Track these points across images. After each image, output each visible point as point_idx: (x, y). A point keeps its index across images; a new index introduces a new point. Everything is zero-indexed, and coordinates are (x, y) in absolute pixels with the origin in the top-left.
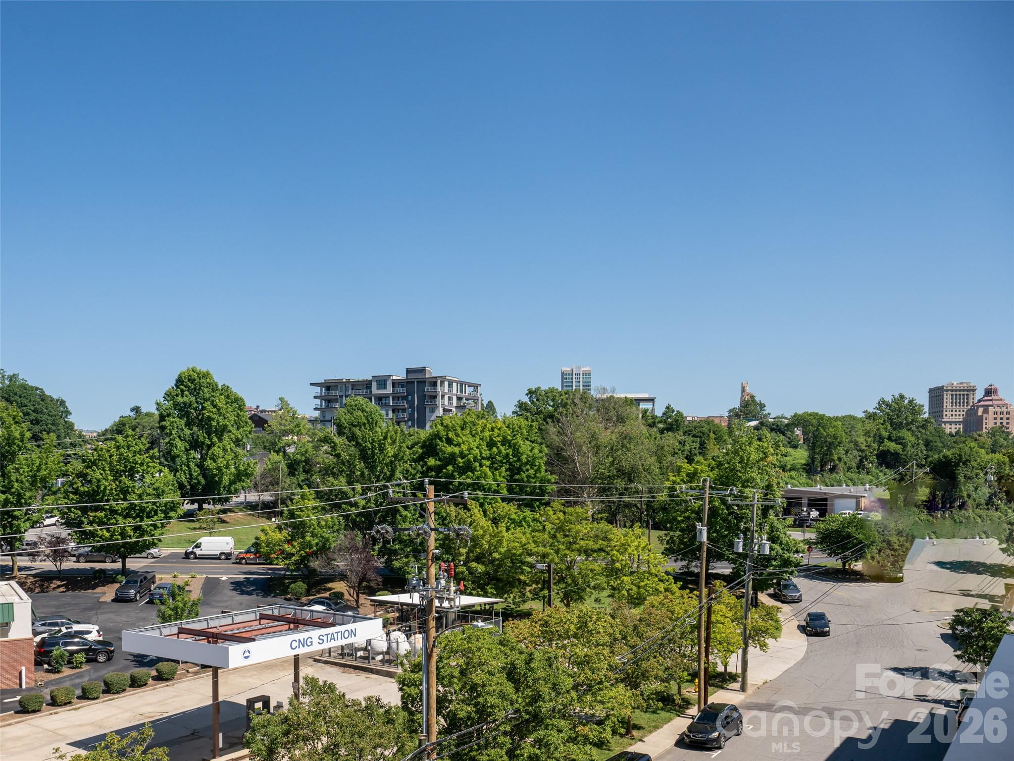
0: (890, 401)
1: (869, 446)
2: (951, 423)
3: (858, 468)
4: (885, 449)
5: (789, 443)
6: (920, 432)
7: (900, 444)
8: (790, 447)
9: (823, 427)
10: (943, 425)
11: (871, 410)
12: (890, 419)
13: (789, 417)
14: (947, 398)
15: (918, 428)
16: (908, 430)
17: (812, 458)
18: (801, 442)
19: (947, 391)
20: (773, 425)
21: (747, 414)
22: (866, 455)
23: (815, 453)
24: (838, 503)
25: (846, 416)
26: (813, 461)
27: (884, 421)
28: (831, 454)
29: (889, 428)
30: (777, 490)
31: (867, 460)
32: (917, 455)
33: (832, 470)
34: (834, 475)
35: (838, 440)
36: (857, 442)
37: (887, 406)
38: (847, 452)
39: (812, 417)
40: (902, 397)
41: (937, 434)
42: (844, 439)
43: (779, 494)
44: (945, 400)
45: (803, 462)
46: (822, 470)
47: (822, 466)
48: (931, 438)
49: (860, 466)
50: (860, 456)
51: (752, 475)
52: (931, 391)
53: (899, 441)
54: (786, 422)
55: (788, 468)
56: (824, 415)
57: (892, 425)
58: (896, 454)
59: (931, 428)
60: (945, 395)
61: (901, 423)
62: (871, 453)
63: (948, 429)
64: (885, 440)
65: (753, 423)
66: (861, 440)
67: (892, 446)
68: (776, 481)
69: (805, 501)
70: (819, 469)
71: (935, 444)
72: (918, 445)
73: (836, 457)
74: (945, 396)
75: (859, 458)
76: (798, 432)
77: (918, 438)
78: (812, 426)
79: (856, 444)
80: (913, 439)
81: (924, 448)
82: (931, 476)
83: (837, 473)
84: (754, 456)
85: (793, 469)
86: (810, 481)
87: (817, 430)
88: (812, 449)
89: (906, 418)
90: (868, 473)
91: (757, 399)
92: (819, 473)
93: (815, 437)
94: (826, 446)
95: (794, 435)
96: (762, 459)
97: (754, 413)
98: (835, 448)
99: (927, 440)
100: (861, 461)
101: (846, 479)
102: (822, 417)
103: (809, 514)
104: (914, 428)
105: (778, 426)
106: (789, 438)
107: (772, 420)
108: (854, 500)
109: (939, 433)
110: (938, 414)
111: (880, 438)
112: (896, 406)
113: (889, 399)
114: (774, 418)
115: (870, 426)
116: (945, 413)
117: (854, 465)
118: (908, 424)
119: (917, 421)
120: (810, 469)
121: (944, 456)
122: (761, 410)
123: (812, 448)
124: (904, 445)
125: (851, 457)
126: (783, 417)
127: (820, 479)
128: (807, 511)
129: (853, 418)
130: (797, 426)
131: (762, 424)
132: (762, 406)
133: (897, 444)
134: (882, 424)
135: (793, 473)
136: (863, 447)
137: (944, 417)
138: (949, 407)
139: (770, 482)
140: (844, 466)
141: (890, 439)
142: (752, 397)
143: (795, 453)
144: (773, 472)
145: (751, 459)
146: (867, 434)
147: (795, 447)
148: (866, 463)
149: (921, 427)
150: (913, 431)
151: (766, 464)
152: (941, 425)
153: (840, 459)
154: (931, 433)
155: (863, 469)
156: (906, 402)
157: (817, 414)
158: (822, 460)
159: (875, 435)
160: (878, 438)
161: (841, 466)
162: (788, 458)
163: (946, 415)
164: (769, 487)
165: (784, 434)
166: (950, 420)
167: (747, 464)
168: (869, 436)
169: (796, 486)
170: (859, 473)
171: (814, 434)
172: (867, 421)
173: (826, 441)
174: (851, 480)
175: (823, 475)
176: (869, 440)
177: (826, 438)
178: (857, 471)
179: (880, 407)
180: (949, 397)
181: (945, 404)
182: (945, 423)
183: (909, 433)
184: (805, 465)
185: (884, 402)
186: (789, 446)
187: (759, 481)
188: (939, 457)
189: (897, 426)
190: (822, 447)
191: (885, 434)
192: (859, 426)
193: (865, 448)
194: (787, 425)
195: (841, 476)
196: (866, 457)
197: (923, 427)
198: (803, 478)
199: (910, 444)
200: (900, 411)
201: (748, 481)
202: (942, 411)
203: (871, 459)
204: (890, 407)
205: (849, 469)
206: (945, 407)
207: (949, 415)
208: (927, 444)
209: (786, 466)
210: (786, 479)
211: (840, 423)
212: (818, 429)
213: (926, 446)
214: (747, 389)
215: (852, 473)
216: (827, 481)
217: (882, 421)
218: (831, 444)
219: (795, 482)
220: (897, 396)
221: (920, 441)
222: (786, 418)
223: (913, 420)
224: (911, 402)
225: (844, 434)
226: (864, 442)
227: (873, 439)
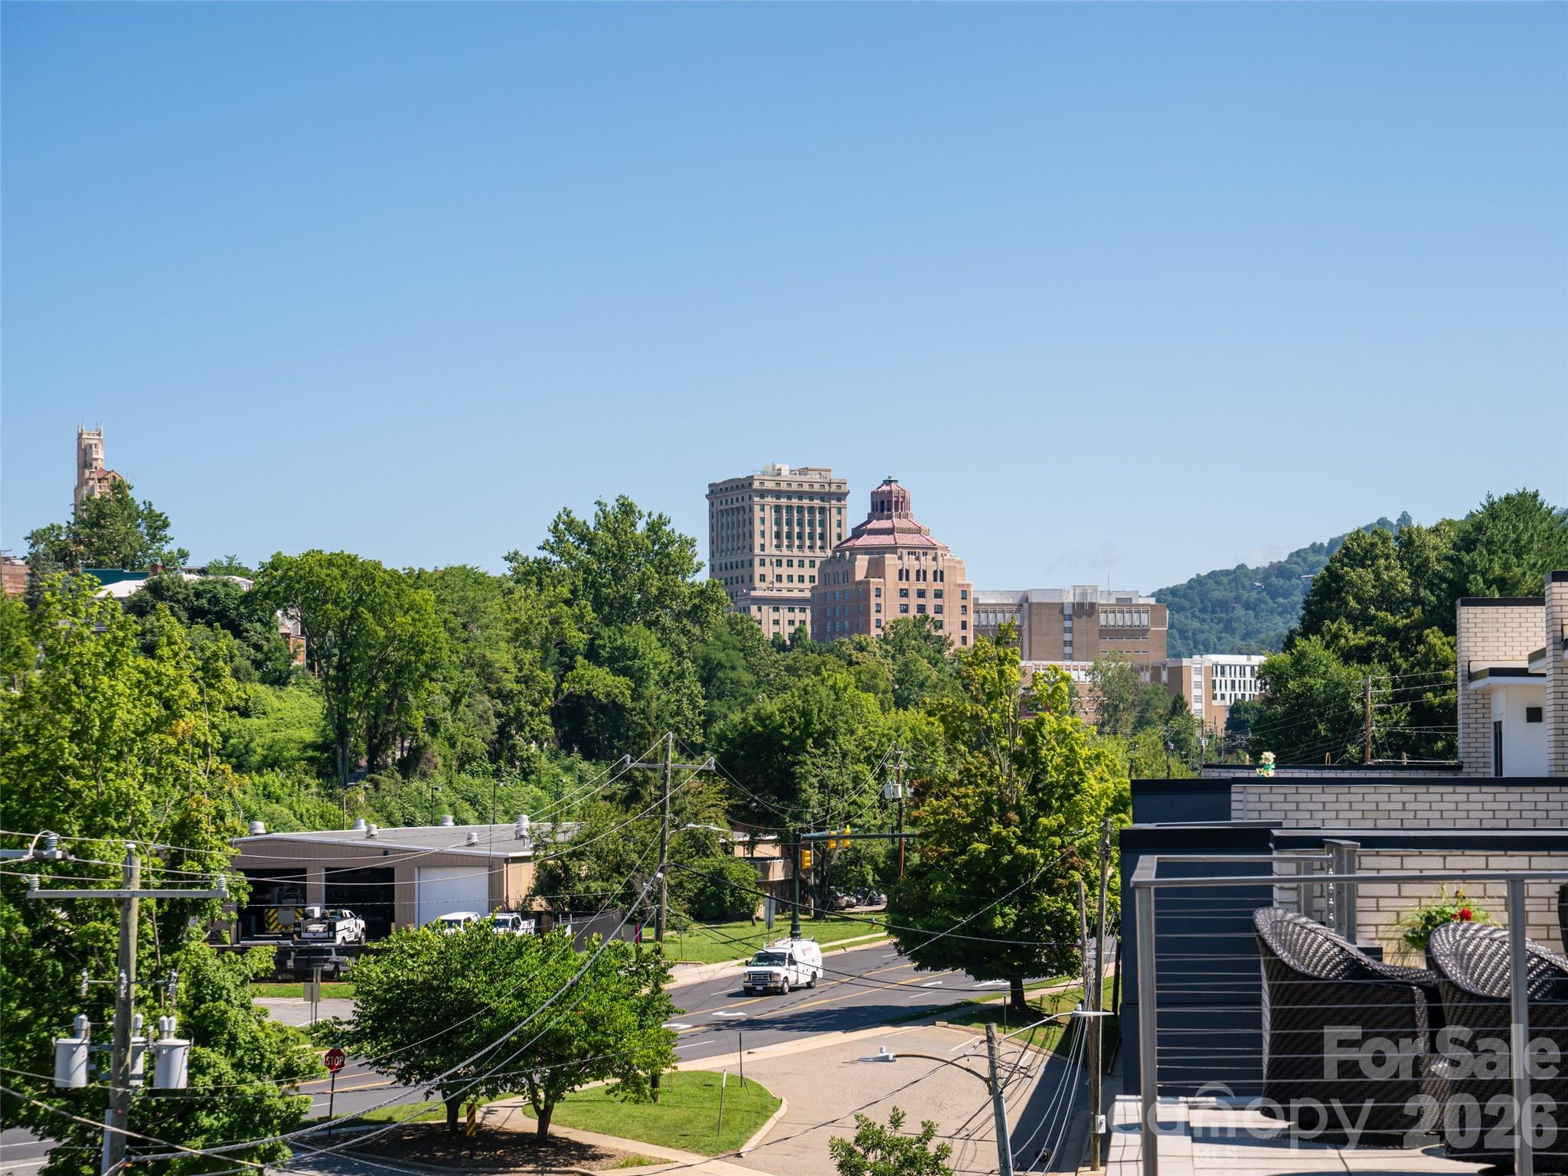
0: (591, 524)
1: (526, 680)
2: (776, 604)
3: (494, 757)
4: (578, 689)
5: (258, 664)
6: (684, 632)
7: (625, 672)
8: (263, 681)
9: (372, 610)
10: (754, 608)
11: (532, 552)
12: (592, 585)
13: (255, 568)
14: (764, 520)
15: (678, 617)
16: (649, 625)
17: (342, 728)
18: (300, 662)
19: (762, 494)
20: (198, 595)
21: (99, 552)
22: (519, 711)
23: (347, 702)
24: (433, 884)
25: (449, 572)
26: (342, 733)
27: (574, 592)
28: (405, 708)
29: (590, 616)
30: (215, 841)
31: (521, 728)
32: (679, 712)
33: (408, 766)
34: (416, 783)
35: (426, 657)
36: (489, 665)
37: (583, 538)
38: (456, 701)
39: (336, 572)
40: (627, 509)
41: (735, 640)
42: (445, 654)
43: (221, 855)
44: (758, 527)
45: (309, 735)
46: (372, 768)
47: (374, 752)
48: (721, 656)
49: (501, 750)
50: (498, 715)
51: (123, 785)
52: (718, 493)
53: (621, 661)
54: (245, 585)
55: (255, 759)
56: (377, 566)
57: (598, 604)
58: (613, 710)
59: (718, 619)
60: (757, 508)
61: (627, 600)
62: (535, 704)
63: (773, 624)
64: (579, 658)
65: (125, 589)
66: (502, 656)
67: (602, 681)
68: (209, 807)
69: (316, 882)
70: (363, 763)
71: (732, 674)
72: (681, 676)
73: (418, 719)
74: (757, 513)
75: (495, 723)
76: (287, 624)
77: (680, 653)
78: (336, 603)
79: (485, 670)
80: (664, 656)
81: (698, 688)
82: (722, 784)
83: (424, 775)
84: (128, 714)
85: (271, 763)
86: (333, 807)
87: (352, 618)
88: (338, 690)
89: (641, 585)
90: (525, 775)
91: (138, 496)
92: (362, 777)
93: (347, 643)
94: (387, 679)
95: (275, 636)
96: (158, 725)
97: (125, 550)
98: (417, 686)
99: (707, 660)
100: (502, 732)
101: (454, 797)
102: (368, 573)
103: (332, 928)
104: (667, 621)
105: (214, 600)
106: (258, 648)
107: (195, 578)
108: (483, 874)
109: (743, 632)
110: (739, 572)
111: (563, 652)
112: (611, 541)
113: (586, 515)
114: (203, 572)
115: (528, 605)
116: (758, 570)
117: (480, 746)
118: (647, 605)
119: (675, 596)
120: (332, 761)
121: (758, 717)
122: (154, 538)
123: (338, 686)
124: (639, 678)
125: (470, 717)
126: (232, 569)
127: (369, 798)
128: (323, 917)
129: (472, 578)
130: (283, 601)
131: (156, 590)
132: (157, 525)
133: (617, 672)
134: (568, 603)
135: (273, 779)
136: (511, 686)
137: (757, 583)
138: (771, 550)
139: (187, 813)
140: (446, 750)
141: (592, 654)
142: (119, 487)
143: (277, 704)
144: (197, 774)
145: (117, 723)
146: (520, 635)
147: (279, 680)
148: (518, 740)
149: (688, 615)
150: (664, 629)
151: (172, 741)
152: (746, 610)
153: (432, 726)
154: (718, 637)
155: (510, 762)
156: (641, 526)
157: (352, 561)
158: (372, 729)
159: (546, 639)
160: (554, 652)
161: (437, 748)
162: (253, 722)
163: (763, 578)
164: (184, 830)
165: (238, 633)
166: (775, 594)
167: (101, 743)
168: (528, 645)
169: (284, 826)
170: (497, 774)
171: (343, 635)
172: (520, 590)
173: (384, 661)
174: (473, 801)
175: (377, 787)
176: (528, 656)
177: (384, 647)
178: (491, 767)
179: (560, 540)
180: (770, 515)
181: (758, 541)
182: (760, 602)
183: (653, 637)
184: (314, 746)
185: (571, 525)
186: (257, 675)
187: (146, 806)
188: (745, 720)
189: (615, 611)
190: (372, 682)
191: (577, 638)
192: (495, 606)
193: (516, 687)
194: (248, 599)
195: (436, 785)
196: (517, 720)
197: (696, 614)
198: (310, 799)
199: (655, 675)
200: (622, 559)
201: (104, 808)
202: (751, 564)
203: (535, 723)
204: (591, 543)
205: (465, 760)
206: (757, 550)
207: (770, 578)
208: (709, 673)
209: (248, 750)
210: (249, 801)
211: (429, 594)
212: (355, 617)
213: (705, 681)
214: (99, 454)
215: (473, 774)
216: (393, 806)
217: (565, 591)
218: (402, 669)
219: (281, 810)
220: (612, 505)
221: (687, 664)
222: (244, 573)
223: (662, 592)
224: (655, 528)
225: (444, 635)
226: (511, 666)
227: (538, 654)
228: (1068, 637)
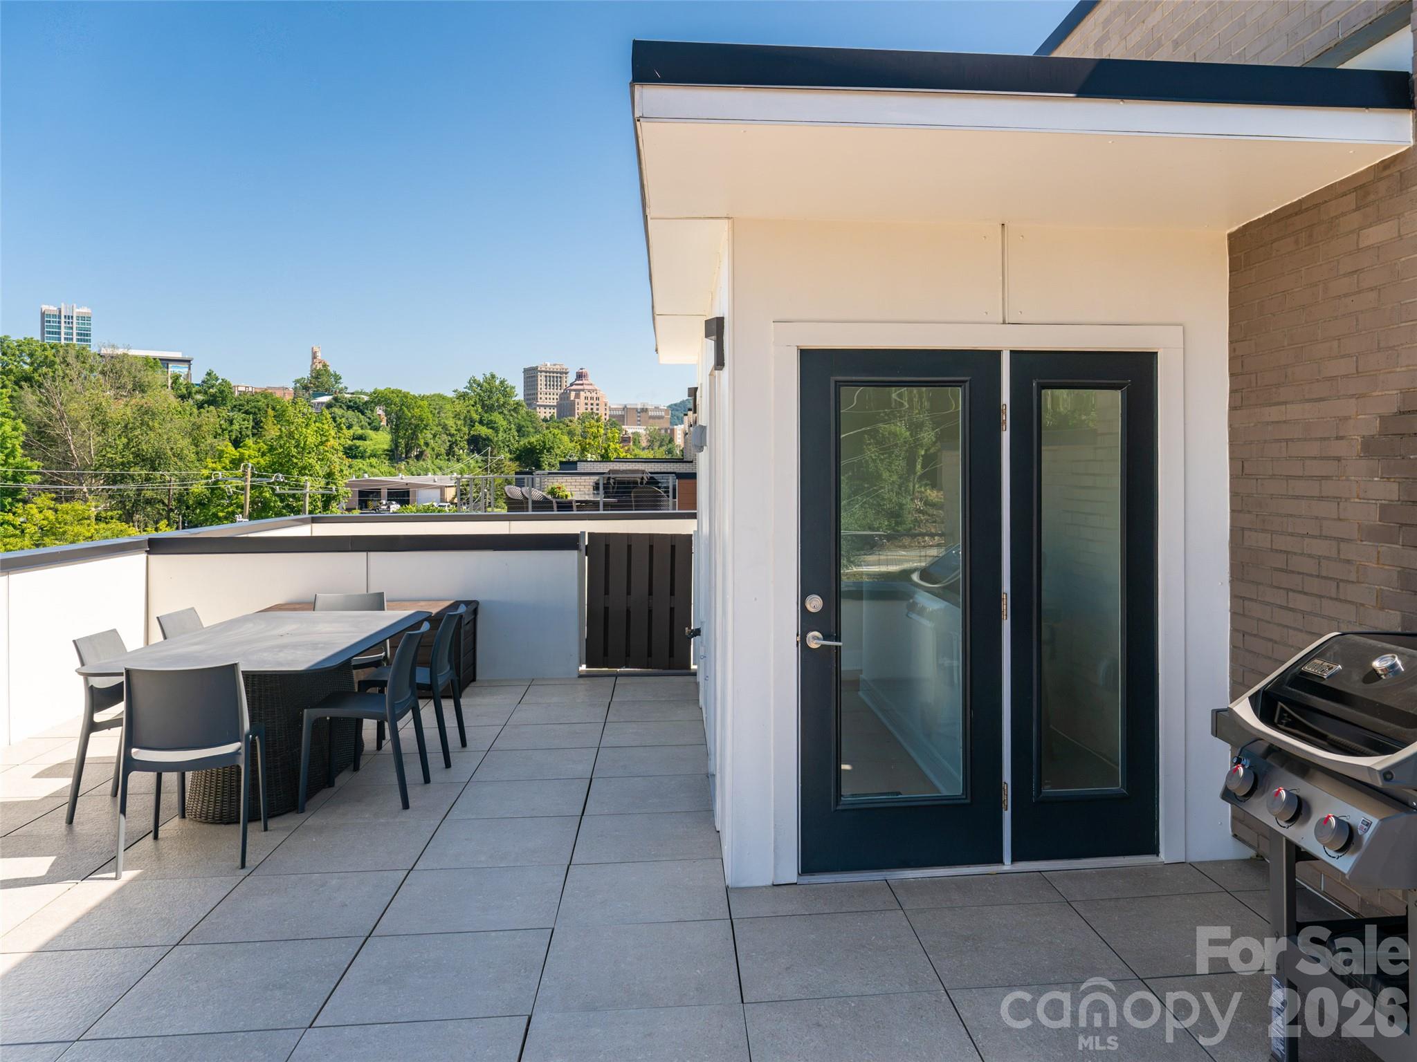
0: (481, 381)
1: (459, 430)
2: (545, 407)
3: (448, 454)
4: (475, 433)
5: (369, 424)
6: (511, 415)
7: (492, 428)
8: (371, 429)
9: (407, 407)
10: (538, 408)
11: (462, 390)
12: (482, 401)
13: (368, 393)
14: (541, 379)
15: (509, 411)
16: (500, 413)
17: (397, 445)
18: (384, 423)
19: (541, 372)
20: (350, 401)
21: (317, 387)
22: (456, 440)
23: (398, 436)
24: (423, 493)
25: (434, 395)
26: (397, 446)
27: (475, 403)
28: (417, 438)
29: (480, 410)
31: (457, 445)
32: (509, 441)
33: (418, 457)
34: (421, 462)
35: (424, 422)
36: (446, 425)
37: (479, 385)
38: (434, 436)
39: (395, 395)
40: (493, 376)
41: (529, 419)
42: (431, 422)
43: (341, 483)
44: (539, 382)
45: (386, 447)
46: (406, 458)
47: (407, 452)
48: (523, 423)
49: (450, 452)
50: (449, 441)
51: (310, 461)
52: (526, 371)
53: (490, 425)
54: (366, 398)
55: (368, 454)
56: (408, 393)
57: (483, 407)
58: (487, 440)
59: (523, 411)
60: (539, 376)
61: (493, 405)
62: (461, 438)
63: (542, 413)
64: (476, 423)
65: (326, 399)
66: (450, 423)
67: (484, 431)
68: (338, 468)
69: (384, 492)
70: (404, 456)
71: (527, 429)
72: (510, 430)
73: (422, 442)
74: (539, 378)
75: (448, 444)
76: (379, 411)
77: (510, 422)
78: (395, 405)
79: (445, 427)
80: (505, 423)
81: (516, 434)
82: (517, 463)
83: (424, 460)
84: (312, 440)
85: (374, 455)
86: (393, 470)
87: (400, 410)
88: (395, 433)
89: (498, 400)
90: (458, 461)
91: (331, 369)
92: (403, 460)
93: (398, 418)
94: (411, 429)
95: (374, 414)
96: (322, 443)
97: (327, 386)
98: (421, 432)
99: (519, 425)
100: (451, 447)
101: (434, 467)
102: (406, 395)
103: (389, 507)
104: (506, 412)
105: (355, 403)
106: (370, 418)
107: (349, 396)
108: (438, 491)
109: (531, 418)
110: (533, 396)
111: (471, 422)
112: (488, 386)
113: (480, 379)
114: (352, 394)
115: (460, 407)
116: (539, 396)
117: (443, 451)
118: (499, 407)
119: (509, 404)
120: (393, 455)
122: (336, 383)
123: (395, 430)
124: (496, 430)
125: (440, 442)
126: (362, 393)
127: (405, 467)
128: (386, 504)
129: (443, 398)
130: (378, 403)
131: (336, 399)
132: (337, 378)
133: (488, 428)
134: (473, 406)
135: (373, 460)
136: (453, 431)
137: (539, 400)
138: (544, 389)
139: (331, 470)
140: (431, 452)
141: (481, 422)
142: (325, 366)
143: (375, 436)
144: (335, 458)
145: (308, 442)
146: (457, 416)
147: (376, 429)
148: (456, 449)
149: (513, 410)
150: (505, 415)
151: (326, 448)
152: (535, 409)
153: (427, 444)
154: (523, 417)
155: (453, 456)
156: (498, 382)
157: (400, 392)
158: (407, 445)
159: (465, 417)
160: (469, 421)
161: (428, 451)
162: (367, 442)
163: (541, 398)
164: (330, 475)
165: (363, 414)
166: (545, 404)
167: (303, 449)
168: (459, 419)
169: (377, 475)
170: (449, 460)
171: (397, 415)
172: (457, 401)
173: (411, 424)
174: (440, 469)
175: (408, 463)
176: (459, 423)
177: (410, 419)
178: (447, 458)
179: (471, 386)
180: (543, 378)
181: (539, 387)
182: (540, 406)
183: (501, 417)
184: (388, 450)
185: (475, 381)
186: (369, 427)
187: (318, 467)
189: (489, 409)
190: (406, 430)
191: (476, 417)
192: (448, 406)
193: (455, 432)
194: (366, 402)
195: (428, 463)
196: (456, 443)
197: (515, 410)
198: (386, 466)
199: (502, 429)
200: (491, 392)
201: (304, 468)
202: (537, 394)
203: (462, 444)
204: (481, 387)
205: (438, 456)
206: (539, 390)
207: (543, 398)
208: (520, 429)
209: (365, 451)
210: (364, 467)
211: (425, 402)
212: (401, 409)
213: (518, 431)
214: (319, 354)
215: (441, 460)
216: (413, 469)
217: (472, 402)
218: (417, 426)
219: (376, 471)
220: (488, 376)
221: (513, 426)
222: (365, 394)
223: (504, 403)
224: (502, 382)
225: (430, 416)
226: (454, 426)
227: (463, 422)
228: (639, 419)
